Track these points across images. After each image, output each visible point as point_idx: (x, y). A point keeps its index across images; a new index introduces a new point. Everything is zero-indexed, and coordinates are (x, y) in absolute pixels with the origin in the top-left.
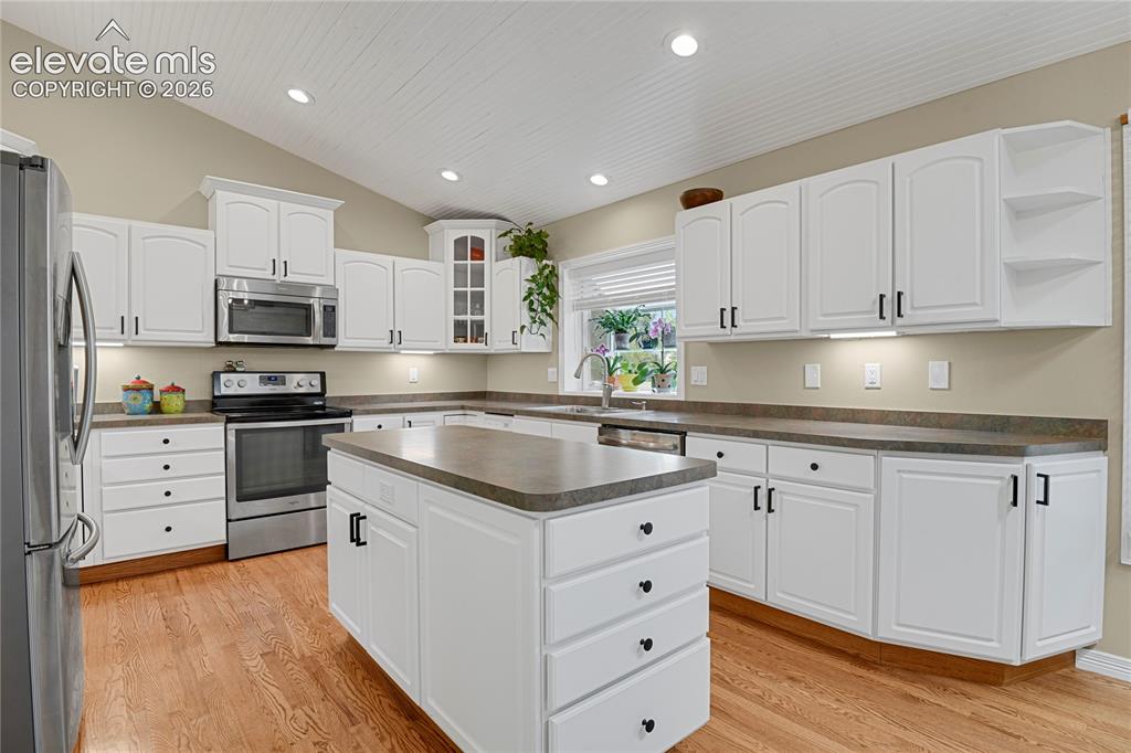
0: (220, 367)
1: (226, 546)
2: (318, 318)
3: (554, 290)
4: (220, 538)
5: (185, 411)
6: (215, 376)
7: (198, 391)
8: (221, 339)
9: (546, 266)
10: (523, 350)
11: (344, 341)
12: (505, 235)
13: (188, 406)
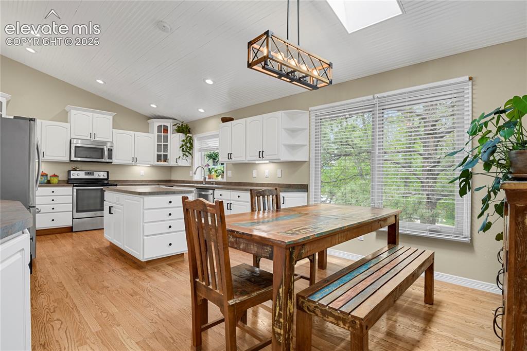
0: (71, 169)
1: (72, 227)
2: (106, 153)
3: (192, 144)
4: (70, 224)
5: (58, 183)
6: (69, 172)
7: (63, 177)
8: (72, 159)
9: (188, 136)
10: (180, 165)
11: (115, 161)
12: (175, 125)
13: (59, 182)
